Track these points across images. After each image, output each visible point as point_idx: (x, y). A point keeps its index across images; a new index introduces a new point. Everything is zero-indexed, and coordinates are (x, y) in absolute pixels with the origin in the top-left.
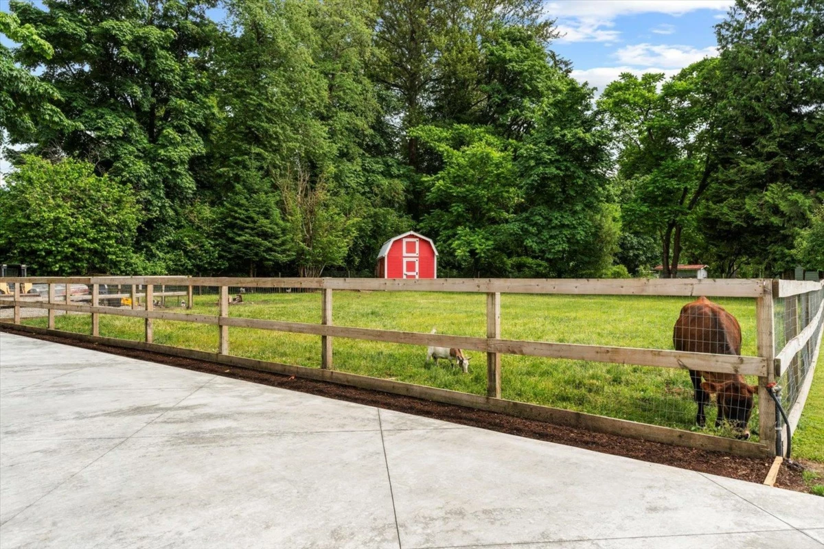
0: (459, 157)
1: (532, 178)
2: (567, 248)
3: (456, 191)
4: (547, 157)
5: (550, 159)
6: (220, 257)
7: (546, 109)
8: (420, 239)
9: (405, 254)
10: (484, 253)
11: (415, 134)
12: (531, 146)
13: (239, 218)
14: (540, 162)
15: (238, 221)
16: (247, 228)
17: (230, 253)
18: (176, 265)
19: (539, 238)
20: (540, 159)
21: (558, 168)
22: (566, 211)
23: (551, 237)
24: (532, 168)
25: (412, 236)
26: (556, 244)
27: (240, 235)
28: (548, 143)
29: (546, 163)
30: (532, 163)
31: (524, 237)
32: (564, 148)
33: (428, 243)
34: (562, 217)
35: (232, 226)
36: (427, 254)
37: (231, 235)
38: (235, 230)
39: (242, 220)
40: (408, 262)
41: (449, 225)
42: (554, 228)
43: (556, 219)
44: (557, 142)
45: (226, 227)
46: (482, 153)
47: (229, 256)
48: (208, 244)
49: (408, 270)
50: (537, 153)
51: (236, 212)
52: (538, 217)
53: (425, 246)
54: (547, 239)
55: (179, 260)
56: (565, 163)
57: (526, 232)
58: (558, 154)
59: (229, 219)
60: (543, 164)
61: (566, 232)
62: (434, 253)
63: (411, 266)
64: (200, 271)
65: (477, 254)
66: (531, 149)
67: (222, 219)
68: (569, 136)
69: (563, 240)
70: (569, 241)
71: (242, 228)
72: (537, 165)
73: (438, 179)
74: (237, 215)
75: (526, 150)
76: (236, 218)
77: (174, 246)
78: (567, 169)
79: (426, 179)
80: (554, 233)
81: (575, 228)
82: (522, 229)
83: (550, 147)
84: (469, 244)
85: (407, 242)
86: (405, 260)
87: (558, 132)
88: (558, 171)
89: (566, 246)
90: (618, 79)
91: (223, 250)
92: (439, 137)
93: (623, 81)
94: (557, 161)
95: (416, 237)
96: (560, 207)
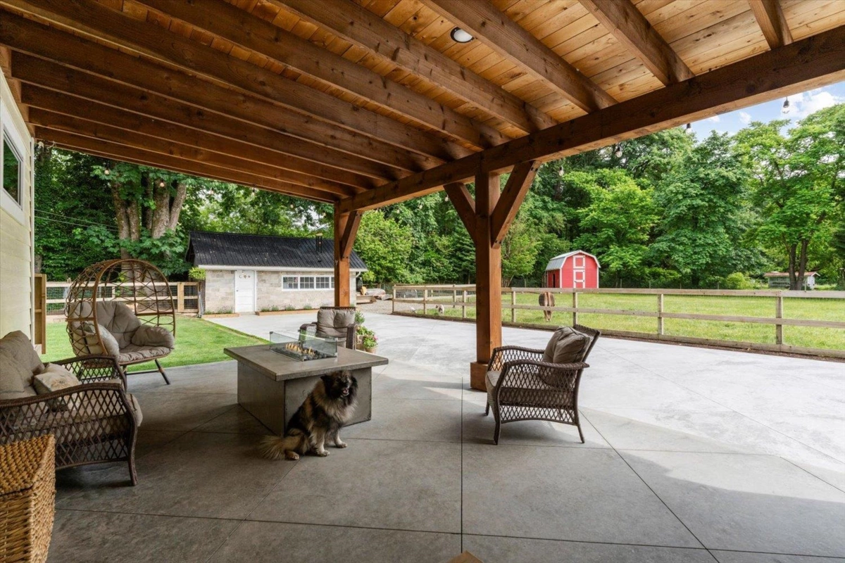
0: (607, 194)
1: (681, 208)
2: (710, 262)
3: (605, 219)
4: (693, 192)
5: (696, 194)
6: (454, 270)
7: (691, 155)
8: (586, 256)
9: (575, 267)
10: (636, 265)
11: (569, 179)
12: (680, 184)
13: (466, 244)
14: (686, 196)
15: (465, 246)
16: (471, 251)
17: (460, 268)
18: (428, 276)
19: (684, 254)
20: (688, 194)
21: (703, 200)
22: (708, 233)
23: (695, 253)
24: (679, 201)
25: (580, 254)
26: (700, 259)
27: (466, 256)
28: (692, 181)
29: (692, 196)
30: (680, 197)
31: (671, 253)
32: (707, 184)
33: (593, 259)
34: (705, 237)
35: (460, 250)
36: (591, 266)
37: (460, 256)
38: (463, 252)
39: (468, 245)
40: (577, 273)
41: (599, 244)
42: (697, 246)
43: (700, 239)
44: (700, 179)
45: (456, 251)
46: (630, 190)
47: (459, 270)
48: (446, 262)
49: (577, 279)
50: (685, 189)
51: (463, 240)
52: (683, 238)
53: (590, 261)
54: (692, 254)
55: (430, 273)
56: (709, 196)
57: (673, 249)
58: (702, 189)
59: (459, 245)
60: (689, 197)
61: (711, 249)
62: (596, 265)
63: (579, 276)
64: (442, 280)
65: (629, 266)
66: (679, 186)
67: (453, 245)
68: (713, 175)
69: (706, 256)
70: (711, 256)
71: (468, 251)
72: (685, 198)
73: (591, 211)
74: (464, 242)
75: (675, 187)
76: (463, 244)
77: (426, 263)
78: (710, 200)
79: (580, 211)
80: (697, 250)
81: (717, 245)
82: (669, 247)
83: (695, 184)
84: (621, 259)
85: (576, 259)
86: (575, 272)
87: (702, 172)
88: (704, 203)
89: (709, 260)
90: (748, 127)
91: (455, 266)
92: (586, 180)
93: (752, 128)
94: (701, 194)
95: (584, 254)
96: (702, 230)
